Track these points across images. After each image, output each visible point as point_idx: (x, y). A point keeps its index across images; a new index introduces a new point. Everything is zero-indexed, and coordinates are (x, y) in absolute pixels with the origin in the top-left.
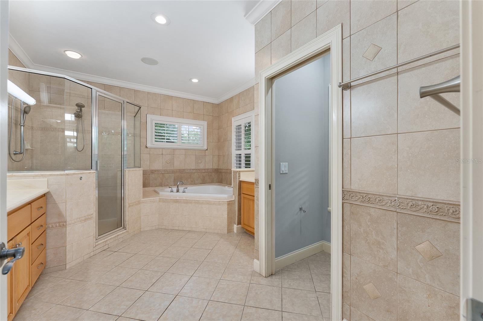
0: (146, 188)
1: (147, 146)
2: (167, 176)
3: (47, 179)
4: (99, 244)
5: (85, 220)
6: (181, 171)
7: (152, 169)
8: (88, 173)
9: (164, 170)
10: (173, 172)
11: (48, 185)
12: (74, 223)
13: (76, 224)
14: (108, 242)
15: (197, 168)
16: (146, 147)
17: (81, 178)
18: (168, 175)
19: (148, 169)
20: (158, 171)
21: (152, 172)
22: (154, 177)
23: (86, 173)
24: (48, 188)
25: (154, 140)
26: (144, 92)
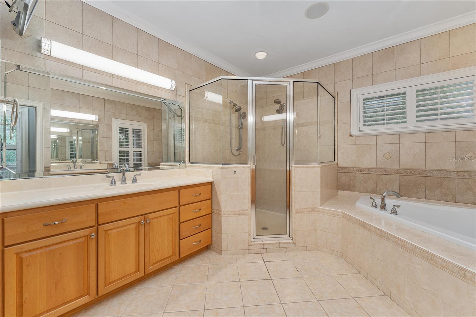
0: (351, 192)
1: (352, 133)
2: (385, 178)
3: (212, 170)
4: (255, 244)
5: (240, 214)
6: (416, 173)
7: (359, 166)
8: (242, 167)
9: (380, 169)
10: (398, 172)
11: (213, 176)
12: (228, 215)
13: (230, 216)
14: (267, 246)
15: (460, 169)
16: (351, 135)
17: (235, 172)
18: (387, 177)
19: (354, 165)
20: (369, 169)
21: (359, 171)
22: (362, 177)
23: (240, 167)
24: (213, 178)
25: (362, 123)
26: (347, 61)
